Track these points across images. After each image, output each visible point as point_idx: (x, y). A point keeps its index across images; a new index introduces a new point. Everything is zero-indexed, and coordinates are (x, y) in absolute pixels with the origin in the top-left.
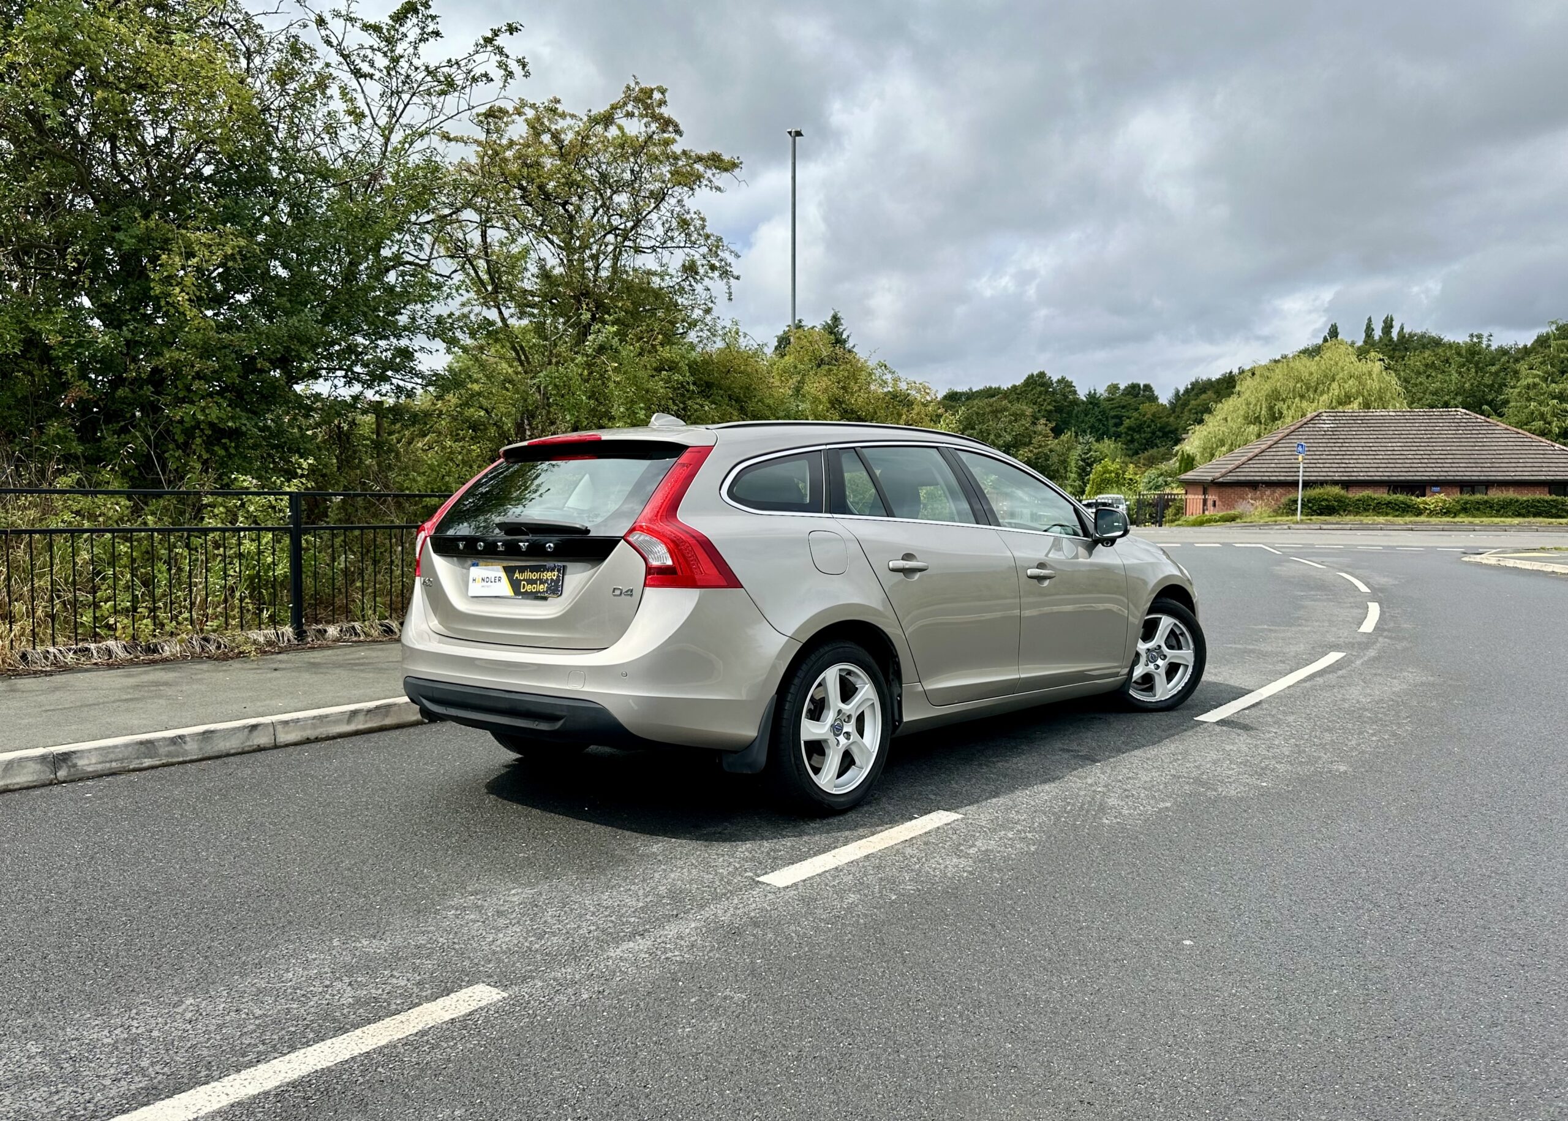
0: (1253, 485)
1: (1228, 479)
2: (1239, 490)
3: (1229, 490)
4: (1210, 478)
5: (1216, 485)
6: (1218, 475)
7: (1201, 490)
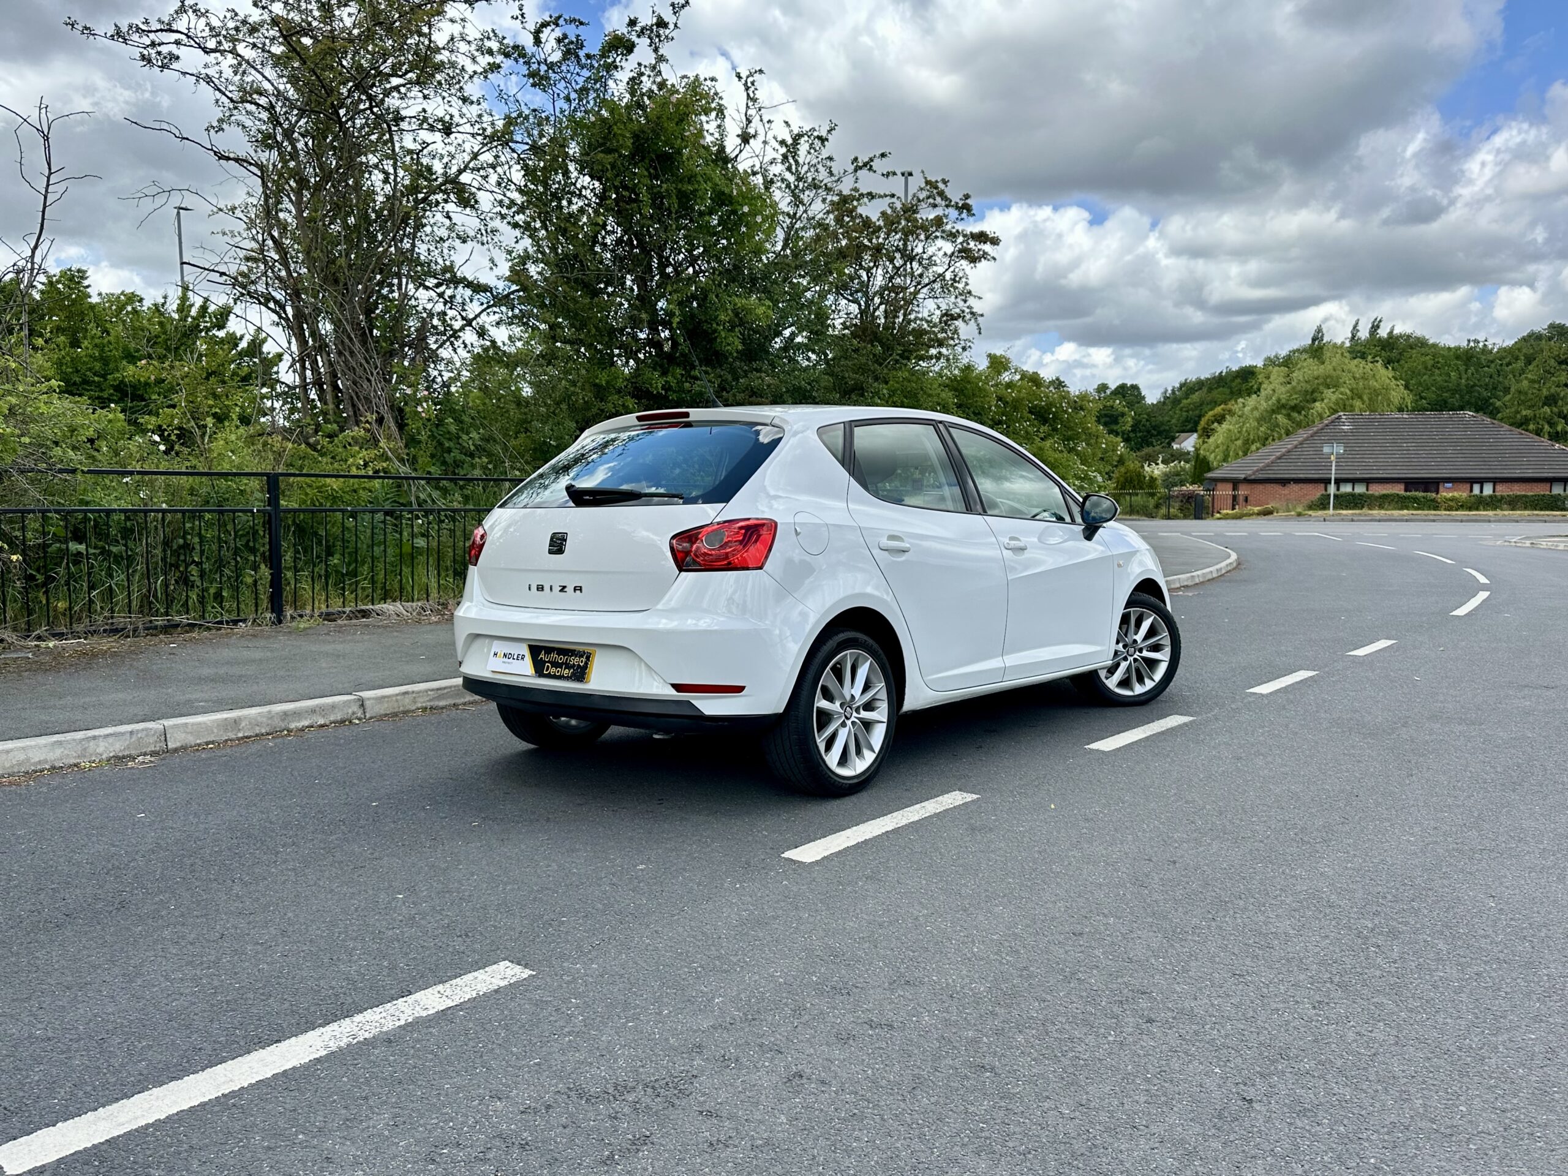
0: (1284, 482)
1: (1260, 476)
2: (1269, 486)
3: (1261, 487)
4: (1243, 476)
5: (1247, 481)
6: (1249, 472)
7: (1230, 486)
